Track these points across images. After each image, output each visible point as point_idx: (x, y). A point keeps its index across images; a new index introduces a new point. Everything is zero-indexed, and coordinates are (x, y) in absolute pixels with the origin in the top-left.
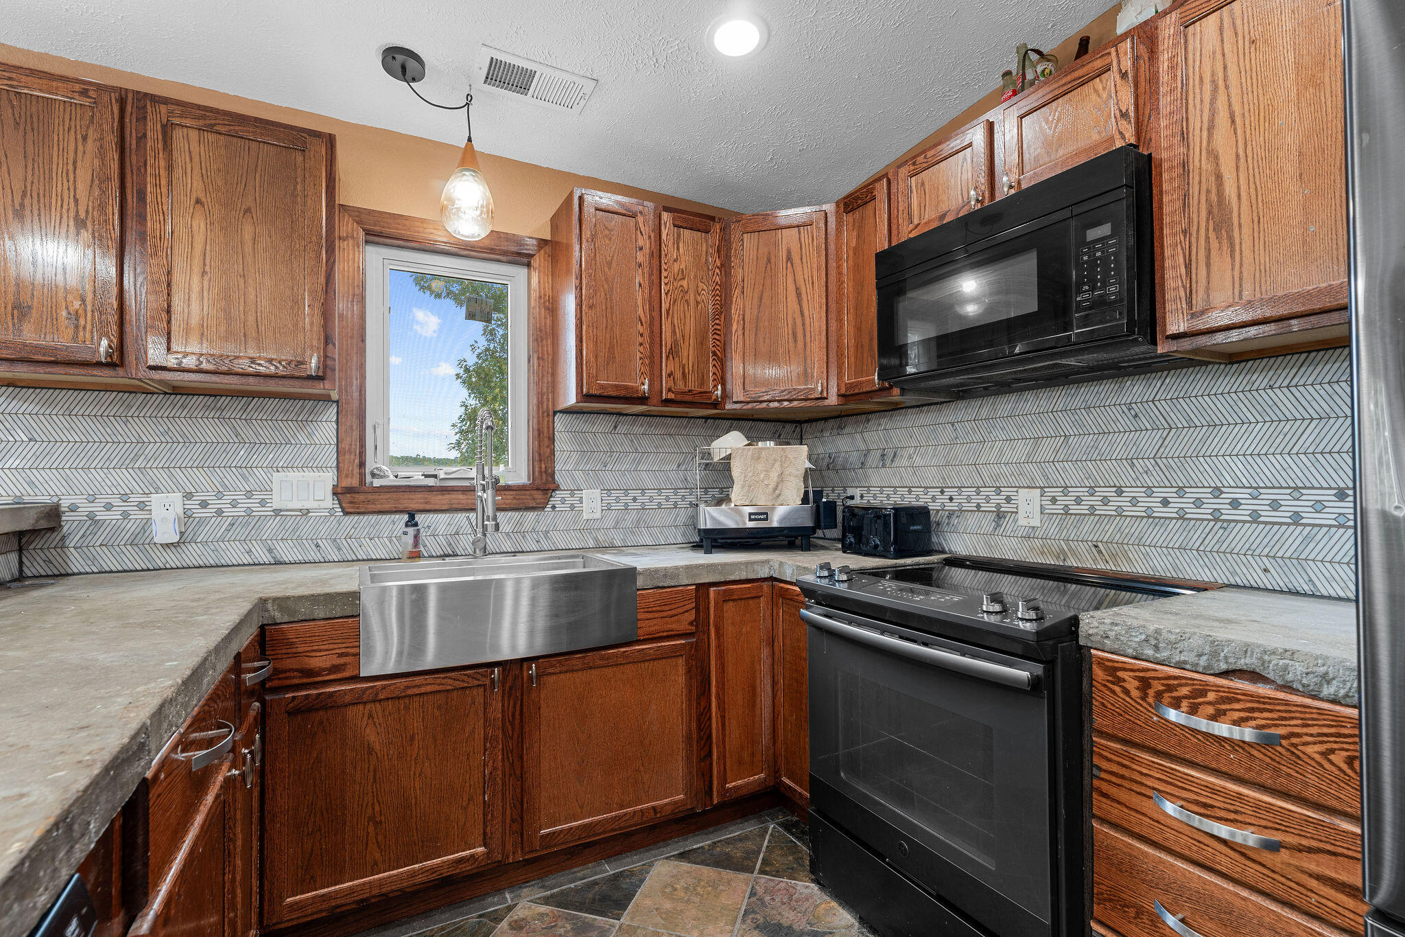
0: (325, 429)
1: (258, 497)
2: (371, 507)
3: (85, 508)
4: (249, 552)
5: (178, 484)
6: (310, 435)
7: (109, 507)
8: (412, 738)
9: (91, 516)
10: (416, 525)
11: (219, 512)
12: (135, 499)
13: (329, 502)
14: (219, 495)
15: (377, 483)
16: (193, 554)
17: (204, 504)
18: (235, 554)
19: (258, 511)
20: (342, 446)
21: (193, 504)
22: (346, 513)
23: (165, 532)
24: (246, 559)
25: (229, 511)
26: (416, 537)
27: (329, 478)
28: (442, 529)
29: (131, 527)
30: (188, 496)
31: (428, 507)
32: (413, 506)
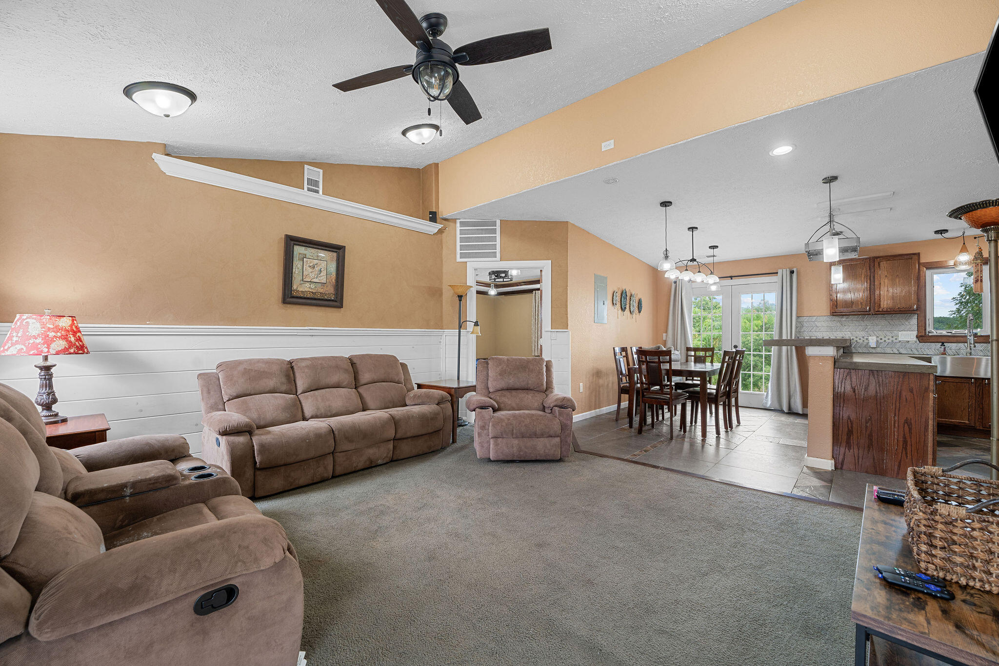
0: (914, 321)
1: (895, 338)
2: (928, 341)
3: (855, 339)
4: (893, 350)
5: (875, 335)
6: (909, 323)
7: (860, 339)
8: (946, 391)
9: (856, 341)
10: (944, 345)
11: (885, 341)
12: (865, 338)
13: (915, 339)
14: (885, 337)
15: (930, 334)
16: (879, 350)
17: (881, 339)
18: (889, 350)
19: (895, 341)
20: (920, 325)
21: (879, 339)
22: (920, 342)
23: (873, 345)
24: (892, 352)
25: (887, 341)
26: (945, 349)
27: (915, 333)
28: (953, 348)
29: (865, 343)
30: (877, 337)
31: (948, 341)
32: (943, 341)
